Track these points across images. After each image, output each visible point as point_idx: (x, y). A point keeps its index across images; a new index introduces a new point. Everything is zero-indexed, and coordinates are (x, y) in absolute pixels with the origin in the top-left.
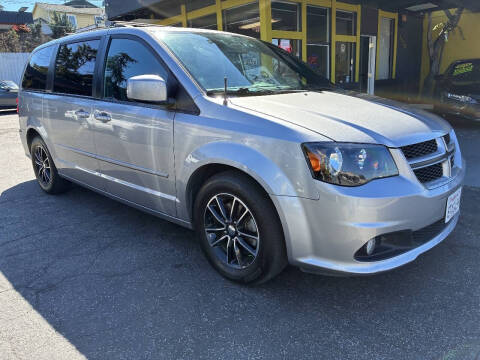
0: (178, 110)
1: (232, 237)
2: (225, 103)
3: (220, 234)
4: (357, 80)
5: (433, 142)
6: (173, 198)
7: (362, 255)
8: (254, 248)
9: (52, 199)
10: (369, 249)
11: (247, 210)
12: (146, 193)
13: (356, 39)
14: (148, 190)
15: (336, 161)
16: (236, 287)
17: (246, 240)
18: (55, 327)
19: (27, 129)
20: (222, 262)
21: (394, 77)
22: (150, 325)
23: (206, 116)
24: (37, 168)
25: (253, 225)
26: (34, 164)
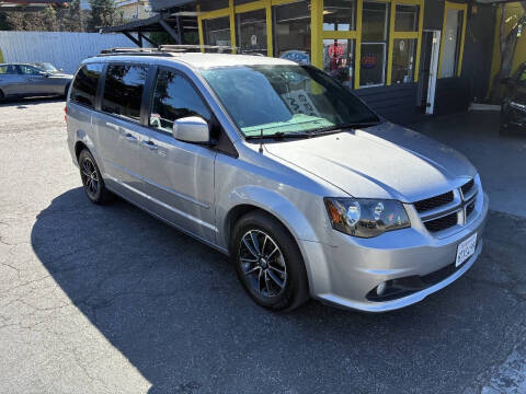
0: (219, 151)
1: (264, 269)
2: (261, 150)
3: (253, 265)
4: (416, 80)
5: (451, 194)
6: (213, 228)
7: (372, 296)
8: (282, 280)
9: (100, 210)
10: (379, 291)
11: (277, 248)
12: (189, 220)
13: (417, 35)
14: (190, 217)
15: (354, 213)
16: (266, 312)
17: (276, 273)
18: (111, 341)
19: (76, 140)
20: (255, 289)
21: (459, 74)
22: (189, 343)
23: (244, 159)
24: (84, 178)
25: (282, 260)
26: (82, 173)
